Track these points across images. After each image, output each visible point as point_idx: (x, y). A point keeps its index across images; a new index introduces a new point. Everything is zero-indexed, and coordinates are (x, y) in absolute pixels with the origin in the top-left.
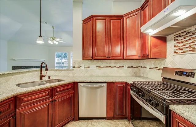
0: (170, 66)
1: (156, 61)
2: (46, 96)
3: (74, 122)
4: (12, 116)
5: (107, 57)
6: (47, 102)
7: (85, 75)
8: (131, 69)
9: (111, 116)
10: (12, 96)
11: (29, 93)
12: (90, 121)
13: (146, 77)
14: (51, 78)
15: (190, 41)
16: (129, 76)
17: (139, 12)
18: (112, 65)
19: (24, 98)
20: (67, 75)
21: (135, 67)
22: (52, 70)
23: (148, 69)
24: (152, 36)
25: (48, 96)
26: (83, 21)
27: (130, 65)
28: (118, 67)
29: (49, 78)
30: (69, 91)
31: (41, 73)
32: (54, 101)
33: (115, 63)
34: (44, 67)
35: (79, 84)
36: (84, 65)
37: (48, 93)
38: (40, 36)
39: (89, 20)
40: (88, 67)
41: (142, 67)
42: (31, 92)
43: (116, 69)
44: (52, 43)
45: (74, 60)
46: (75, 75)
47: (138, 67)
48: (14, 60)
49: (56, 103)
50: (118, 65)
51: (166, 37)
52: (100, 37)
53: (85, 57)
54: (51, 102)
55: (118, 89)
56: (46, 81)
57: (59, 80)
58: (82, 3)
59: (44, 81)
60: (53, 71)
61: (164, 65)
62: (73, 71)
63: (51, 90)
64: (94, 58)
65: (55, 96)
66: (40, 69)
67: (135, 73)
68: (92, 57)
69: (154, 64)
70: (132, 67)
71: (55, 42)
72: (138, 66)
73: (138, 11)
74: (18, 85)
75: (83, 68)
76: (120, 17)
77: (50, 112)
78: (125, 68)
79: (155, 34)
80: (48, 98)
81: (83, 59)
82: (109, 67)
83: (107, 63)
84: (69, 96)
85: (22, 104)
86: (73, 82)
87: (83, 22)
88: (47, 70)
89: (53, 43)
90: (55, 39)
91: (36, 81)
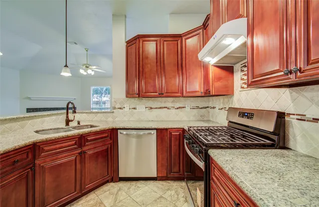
0: (237, 106)
2: (73, 145)
3: (112, 184)
4: (31, 168)
5: (160, 94)
6: (74, 154)
7: (131, 119)
8: (195, 111)
9: (163, 175)
10: (31, 143)
11: (51, 140)
12: (134, 183)
13: (215, 121)
14: (82, 124)
16: (192, 121)
17: (201, 31)
18: (169, 105)
19: (44, 147)
20: (105, 119)
21: (202, 108)
23: (217, 110)
24: (214, 66)
25: (76, 146)
26: (126, 42)
27: (194, 104)
28: (178, 108)
29: (79, 123)
30: (104, 141)
31: (67, 117)
32: (84, 152)
33: (173, 102)
34: (71, 108)
35: (119, 131)
36: (128, 105)
37: (76, 143)
38: (66, 66)
39: (134, 42)
40: (134, 108)
41: (211, 108)
42: (53, 140)
43: (174, 111)
44: (85, 73)
46: (116, 119)
47: (206, 108)
48: (30, 98)
49: (87, 156)
50: (178, 105)
51: (233, 67)
52: (149, 66)
53: (129, 94)
54: (79, 153)
55: (172, 139)
56: (74, 128)
57: (92, 126)
58: (125, 16)
59: (71, 127)
60: (84, 114)
62: (114, 114)
63: (78, 138)
64: (140, 95)
65: (84, 146)
66: (65, 111)
67: (201, 116)
68: (139, 94)
70: (198, 107)
71: (90, 71)
72: (206, 106)
73: (200, 29)
74: (37, 132)
75: (127, 109)
76: (177, 37)
77: (78, 166)
78: (188, 109)
79: (216, 63)
80: (75, 148)
81: (127, 97)
82: (165, 107)
83: (161, 102)
84: (104, 148)
85: (43, 154)
86: (111, 128)
87: (127, 44)
88: (74, 112)
89: (87, 72)
90: (90, 67)
91: (60, 127)
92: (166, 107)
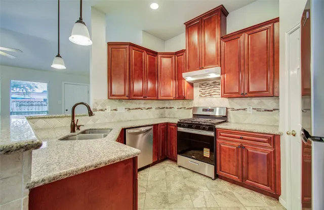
1: (184, 102)
5: (144, 97)
7: (112, 121)
8: (158, 111)
9: (156, 161)
15: (209, 90)
16: (157, 118)
17: (173, 56)
18: (142, 106)
21: (161, 108)
22: (54, 117)
23: (175, 109)
24: (188, 82)
27: (157, 106)
28: (147, 109)
31: (73, 121)
33: (145, 103)
36: (110, 107)
38: (59, 56)
39: (122, 47)
40: (116, 110)
41: (167, 108)
43: (145, 111)
45: (95, 100)
46: (98, 122)
47: (163, 108)
50: (147, 106)
61: (192, 105)
62: (95, 117)
64: (131, 97)
67: (161, 114)
69: (182, 104)
70: (159, 108)
75: (108, 111)
78: (153, 109)
81: (109, 98)
83: (136, 104)
92: (140, 108)
